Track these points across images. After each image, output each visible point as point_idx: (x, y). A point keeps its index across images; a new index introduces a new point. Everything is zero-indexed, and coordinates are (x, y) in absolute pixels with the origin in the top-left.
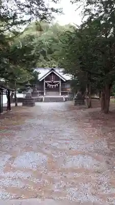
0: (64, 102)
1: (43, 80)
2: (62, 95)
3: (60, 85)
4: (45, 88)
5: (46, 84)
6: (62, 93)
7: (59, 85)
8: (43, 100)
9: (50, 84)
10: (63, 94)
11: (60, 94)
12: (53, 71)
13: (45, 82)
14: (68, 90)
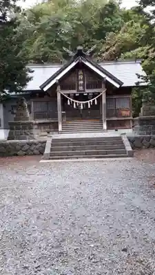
0: (131, 154)
1: (55, 85)
2: (109, 128)
3: (104, 101)
4: (60, 112)
5: (64, 100)
6: (108, 122)
7: (100, 100)
8: (47, 151)
9: (75, 98)
10: (111, 125)
11: (105, 126)
12: (80, 59)
13: (60, 93)
14: (124, 113)
